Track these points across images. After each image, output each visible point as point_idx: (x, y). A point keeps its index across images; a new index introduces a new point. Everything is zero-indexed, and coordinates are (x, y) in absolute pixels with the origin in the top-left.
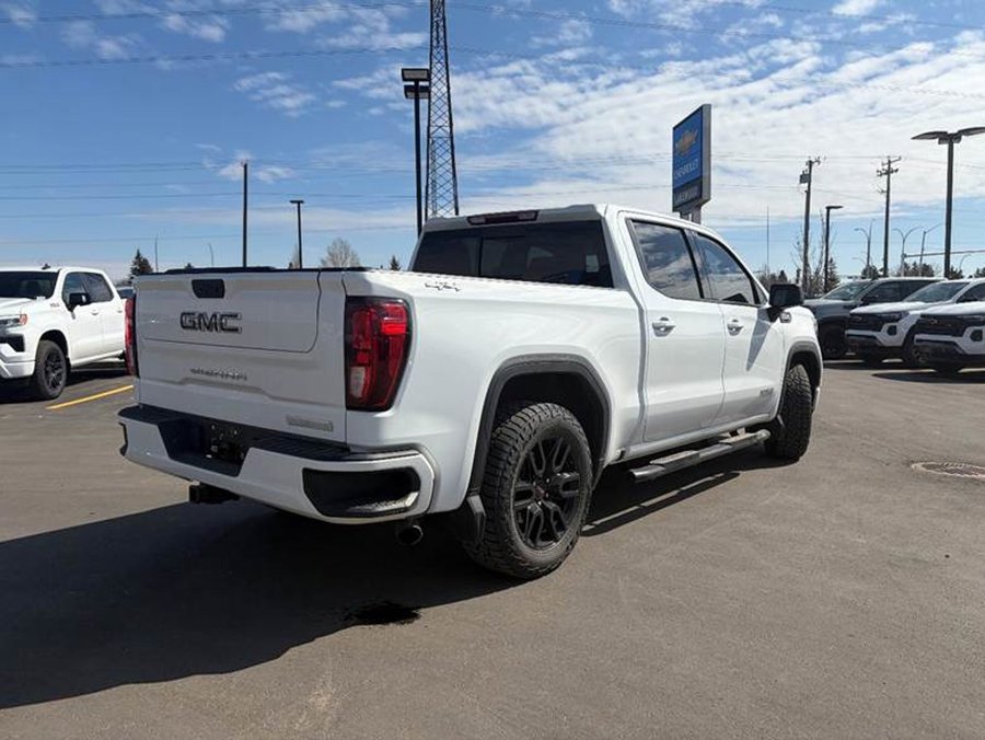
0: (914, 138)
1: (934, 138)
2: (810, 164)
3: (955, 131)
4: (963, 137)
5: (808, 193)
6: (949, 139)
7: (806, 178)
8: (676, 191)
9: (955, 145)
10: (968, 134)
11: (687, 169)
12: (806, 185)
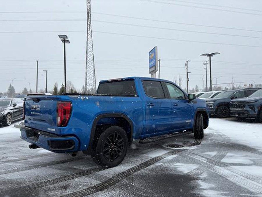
0: (201, 55)
1: (206, 55)
2: (187, 62)
3: (211, 54)
4: (213, 55)
5: (187, 69)
6: (210, 56)
7: (186, 65)
8: (150, 68)
9: (211, 57)
10: (214, 54)
11: (153, 62)
12: (186, 67)
